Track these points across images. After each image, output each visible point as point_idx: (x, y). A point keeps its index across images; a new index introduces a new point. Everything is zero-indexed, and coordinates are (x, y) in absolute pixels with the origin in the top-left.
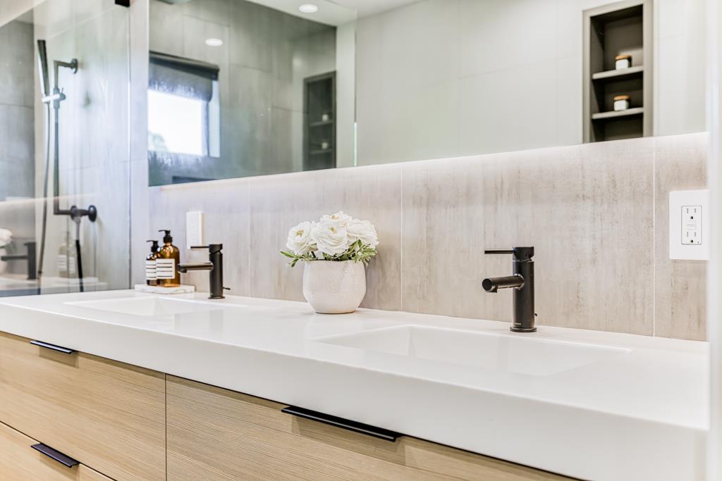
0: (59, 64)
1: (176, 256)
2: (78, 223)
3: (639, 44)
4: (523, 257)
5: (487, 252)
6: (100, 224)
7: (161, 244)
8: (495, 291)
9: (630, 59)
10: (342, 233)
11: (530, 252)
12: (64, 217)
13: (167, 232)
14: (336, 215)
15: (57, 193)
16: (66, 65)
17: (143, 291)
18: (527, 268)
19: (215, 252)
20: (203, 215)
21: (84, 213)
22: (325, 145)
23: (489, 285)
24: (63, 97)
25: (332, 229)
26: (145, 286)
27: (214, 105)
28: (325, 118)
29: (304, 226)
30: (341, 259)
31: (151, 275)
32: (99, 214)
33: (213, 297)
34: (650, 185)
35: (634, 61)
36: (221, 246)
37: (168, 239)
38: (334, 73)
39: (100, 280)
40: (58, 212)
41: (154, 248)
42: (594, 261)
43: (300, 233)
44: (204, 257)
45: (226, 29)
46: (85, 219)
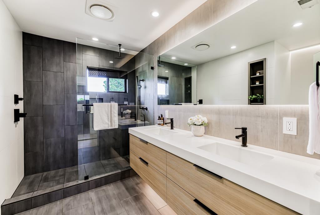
0: (140, 80)
1: (163, 119)
2: (144, 111)
3: (263, 69)
4: (244, 130)
5: (235, 128)
6: (148, 111)
7: (160, 117)
8: (239, 139)
9: (260, 73)
10: (200, 120)
11: (246, 129)
12: (141, 109)
13: (162, 115)
14: (198, 115)
15: (140, 104)
16: (141, 80)
17: (157, 126)
18: (245, 132)
19: (172, 120)
20: (169, 112)
21: (145, 109)
22: (189, 91)
23: (237, 137)
24: (141, 87)
25: (198, 119)
26: (157, 125)
27: (168, 85)
28: (189, 86)
29: (192, 118)
30: (200, 125)
31: (158, 123)
32: (148, 109)
33: (171, 129)
34: (277, 115)
35: (261, 73)
36: (173, 119)
37: (162, 116)
38: (191, 77)
39: (148, 122)
40: (140, 108)
41: (159, 117)
42: (262, 131)
43: (191, 119)
44: (169, 121)
45: (170, 70)
46: (145, 110)
